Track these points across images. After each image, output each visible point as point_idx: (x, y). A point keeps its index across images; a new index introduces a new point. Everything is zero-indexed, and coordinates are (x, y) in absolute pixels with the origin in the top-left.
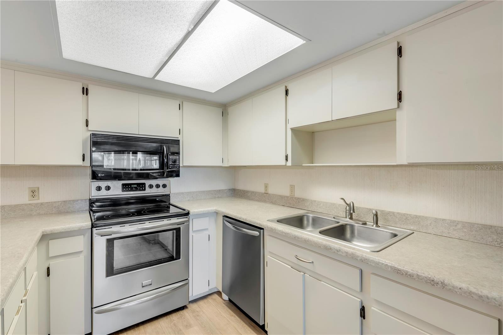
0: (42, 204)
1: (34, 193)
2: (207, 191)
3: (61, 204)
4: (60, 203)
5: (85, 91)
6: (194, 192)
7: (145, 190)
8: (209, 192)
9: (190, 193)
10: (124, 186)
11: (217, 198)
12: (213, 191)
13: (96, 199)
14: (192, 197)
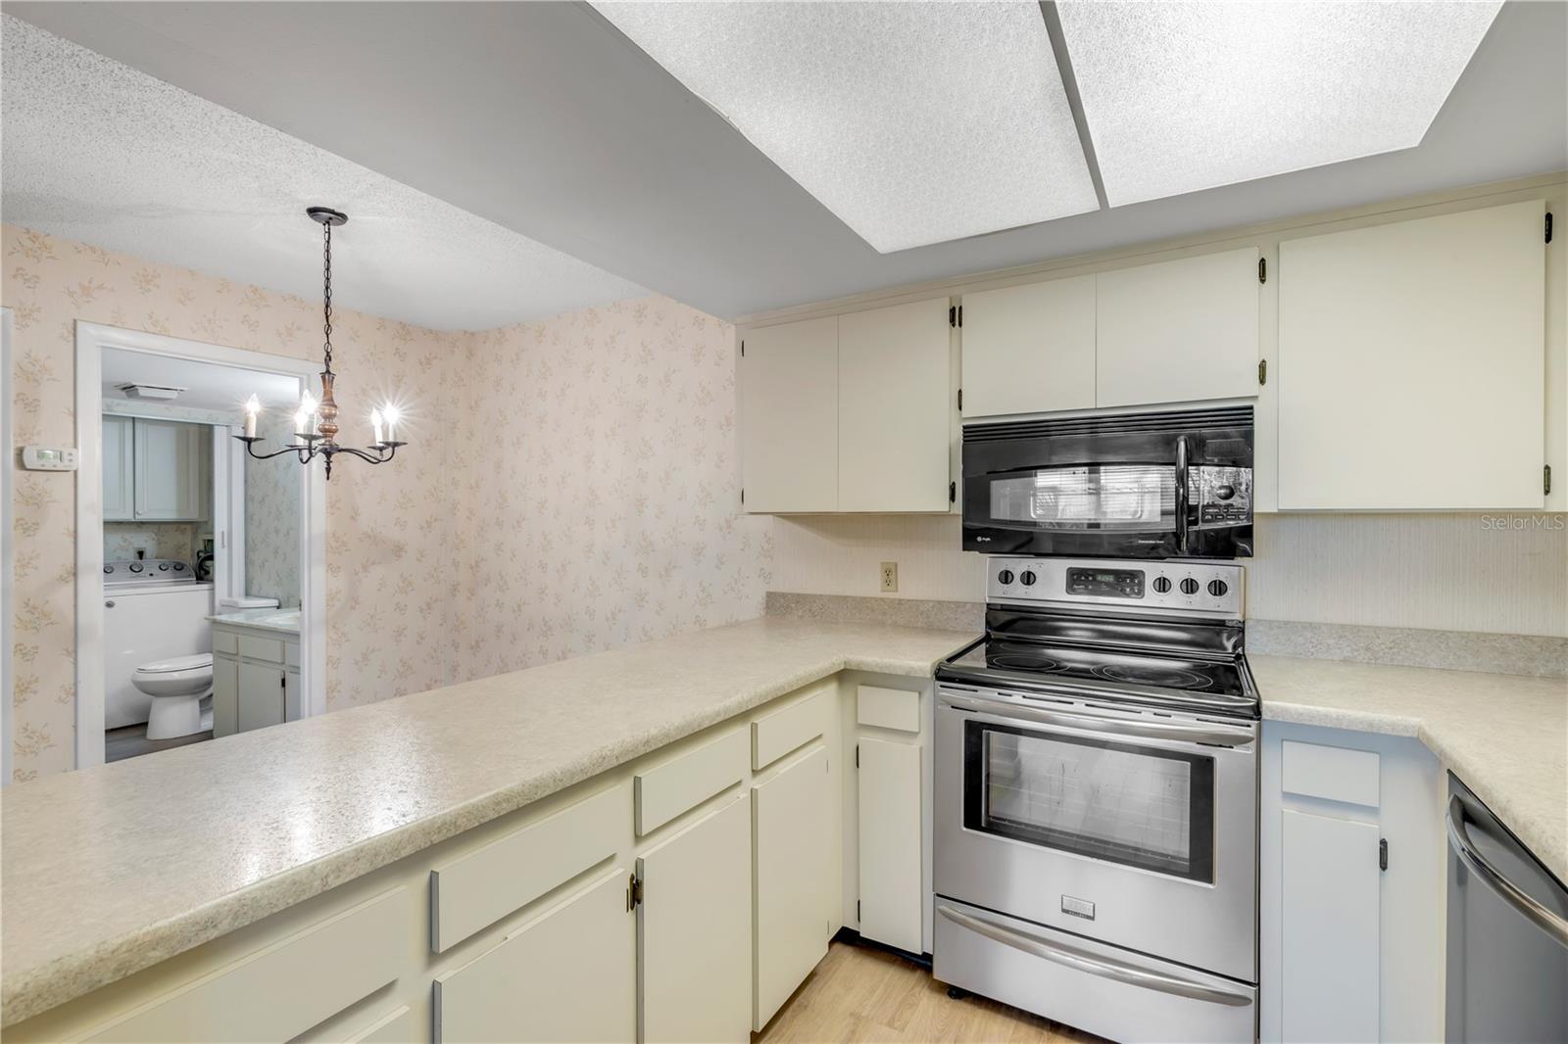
0: (900, 602)
1: (889, 574)
2: (1463, 635)
3: (933, 607)
4: (931, 604)
5: (955, 316)
6: (1376, 629)
7: (1140, 593)
8: (1477, 642)
9: (1356, 629)
10: (1075, 577)
11: (1542, 677)
12: (1512, 637)
13: (1002, 605)
14: (1367, 649)
